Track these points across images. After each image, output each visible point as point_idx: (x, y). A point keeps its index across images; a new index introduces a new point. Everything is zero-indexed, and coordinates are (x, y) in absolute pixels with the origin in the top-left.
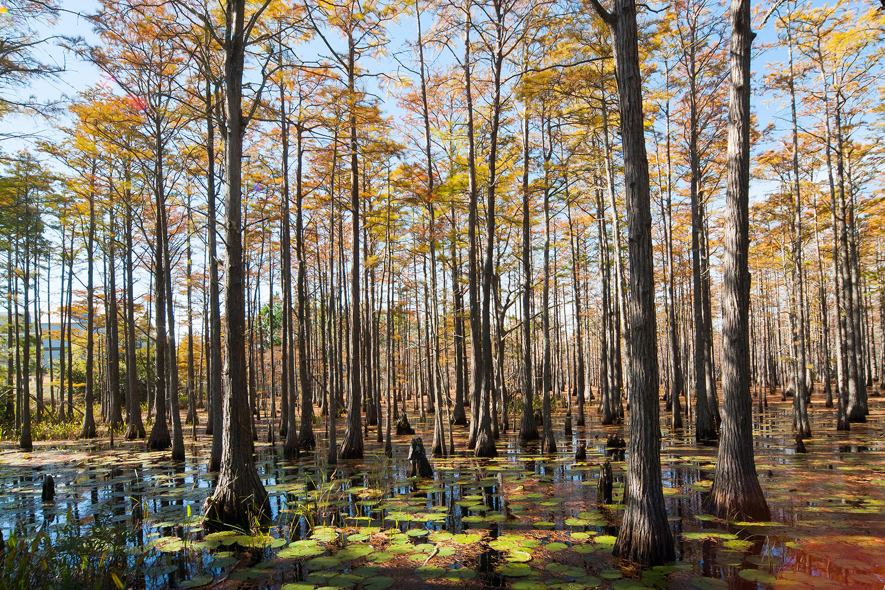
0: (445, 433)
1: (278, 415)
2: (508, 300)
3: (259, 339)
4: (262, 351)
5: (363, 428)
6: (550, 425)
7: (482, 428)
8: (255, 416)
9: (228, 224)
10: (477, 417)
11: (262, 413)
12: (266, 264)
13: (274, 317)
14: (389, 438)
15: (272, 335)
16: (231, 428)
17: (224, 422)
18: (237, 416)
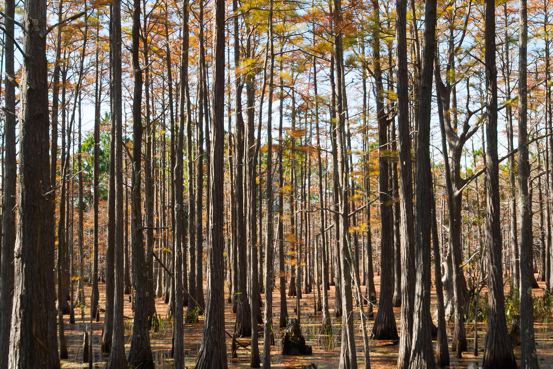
0: (358, 354)
1: (102, 315)
2: (466, 126)
3: (77, 191)
4: (82, 208)
5: (229, 343)
6: (533, 345)
7: (417, 350)
8: (66, 317)
9: (27, 24)
10: (410, 328)
11: (77, 312)
12: (91, 74)
13: (102, 153)
14: (268, 358)
15: (97, 183)
16: (21, 344)
17: (12, 333)
18: (31, 322)
